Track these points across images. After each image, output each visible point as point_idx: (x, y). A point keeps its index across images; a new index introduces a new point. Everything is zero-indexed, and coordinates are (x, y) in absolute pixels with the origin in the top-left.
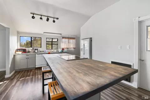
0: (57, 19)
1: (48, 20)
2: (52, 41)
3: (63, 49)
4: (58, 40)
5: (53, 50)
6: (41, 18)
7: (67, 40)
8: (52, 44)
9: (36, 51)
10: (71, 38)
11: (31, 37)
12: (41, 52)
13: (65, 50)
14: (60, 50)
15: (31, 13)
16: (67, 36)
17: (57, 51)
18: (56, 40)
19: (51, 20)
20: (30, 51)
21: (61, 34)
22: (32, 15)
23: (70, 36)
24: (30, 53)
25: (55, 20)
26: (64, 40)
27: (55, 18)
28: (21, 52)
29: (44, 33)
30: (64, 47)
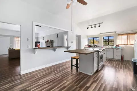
2: (108, 39)
6: (91, 27)
15: (87, 26)
16: (125, 32)
19: (97, 26)
21: (115, 32)
27: (100, 23)
29: (100, 34)
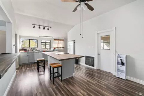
0: (51, 27)
1: (44, 28)
2: (46, 43)
3: (54, 49)
4: (50, 41)
5: (46, 49)
6: (40, 28)
7: (57, 41)
8: (46, 45)
9: (34, 50)
10: (61, 40)
11: (30, 40)
12: (37, 51)
13: (56, 49)
14: (52, 49)
15: (33, 24)
17: (50, 50)
18: (49, 41)
19: (46, 28)
20: (30, 50)
21: (53, 37)
22: (33, 26)
23: (60, 39)
24: (30, 52)
25: (49, 28)
26: (55, 41)
28: (23, 51)
29: (40, 36)
30: (55, 47)
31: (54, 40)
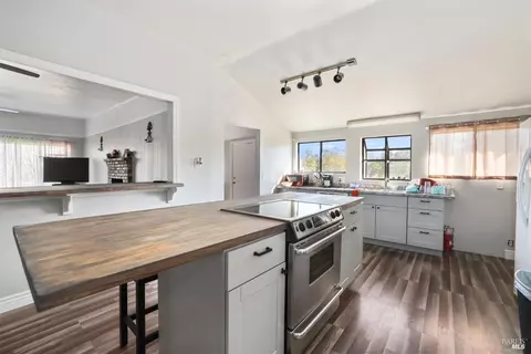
0: (351, 61)
2: (386, 149)
4: (411, 140)
7: (460, 135)
8: (387, 160)
9: (327, 183)
15: (282, 81)
20: (315, 180)
21: (418, 114)
26: (437, 137)
27: (343, 64)
29: (351, 121)
30: (440, 172)
31: (435, 128)
